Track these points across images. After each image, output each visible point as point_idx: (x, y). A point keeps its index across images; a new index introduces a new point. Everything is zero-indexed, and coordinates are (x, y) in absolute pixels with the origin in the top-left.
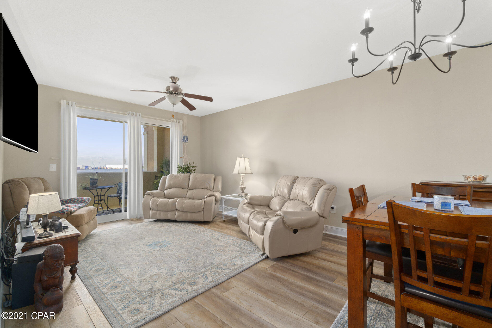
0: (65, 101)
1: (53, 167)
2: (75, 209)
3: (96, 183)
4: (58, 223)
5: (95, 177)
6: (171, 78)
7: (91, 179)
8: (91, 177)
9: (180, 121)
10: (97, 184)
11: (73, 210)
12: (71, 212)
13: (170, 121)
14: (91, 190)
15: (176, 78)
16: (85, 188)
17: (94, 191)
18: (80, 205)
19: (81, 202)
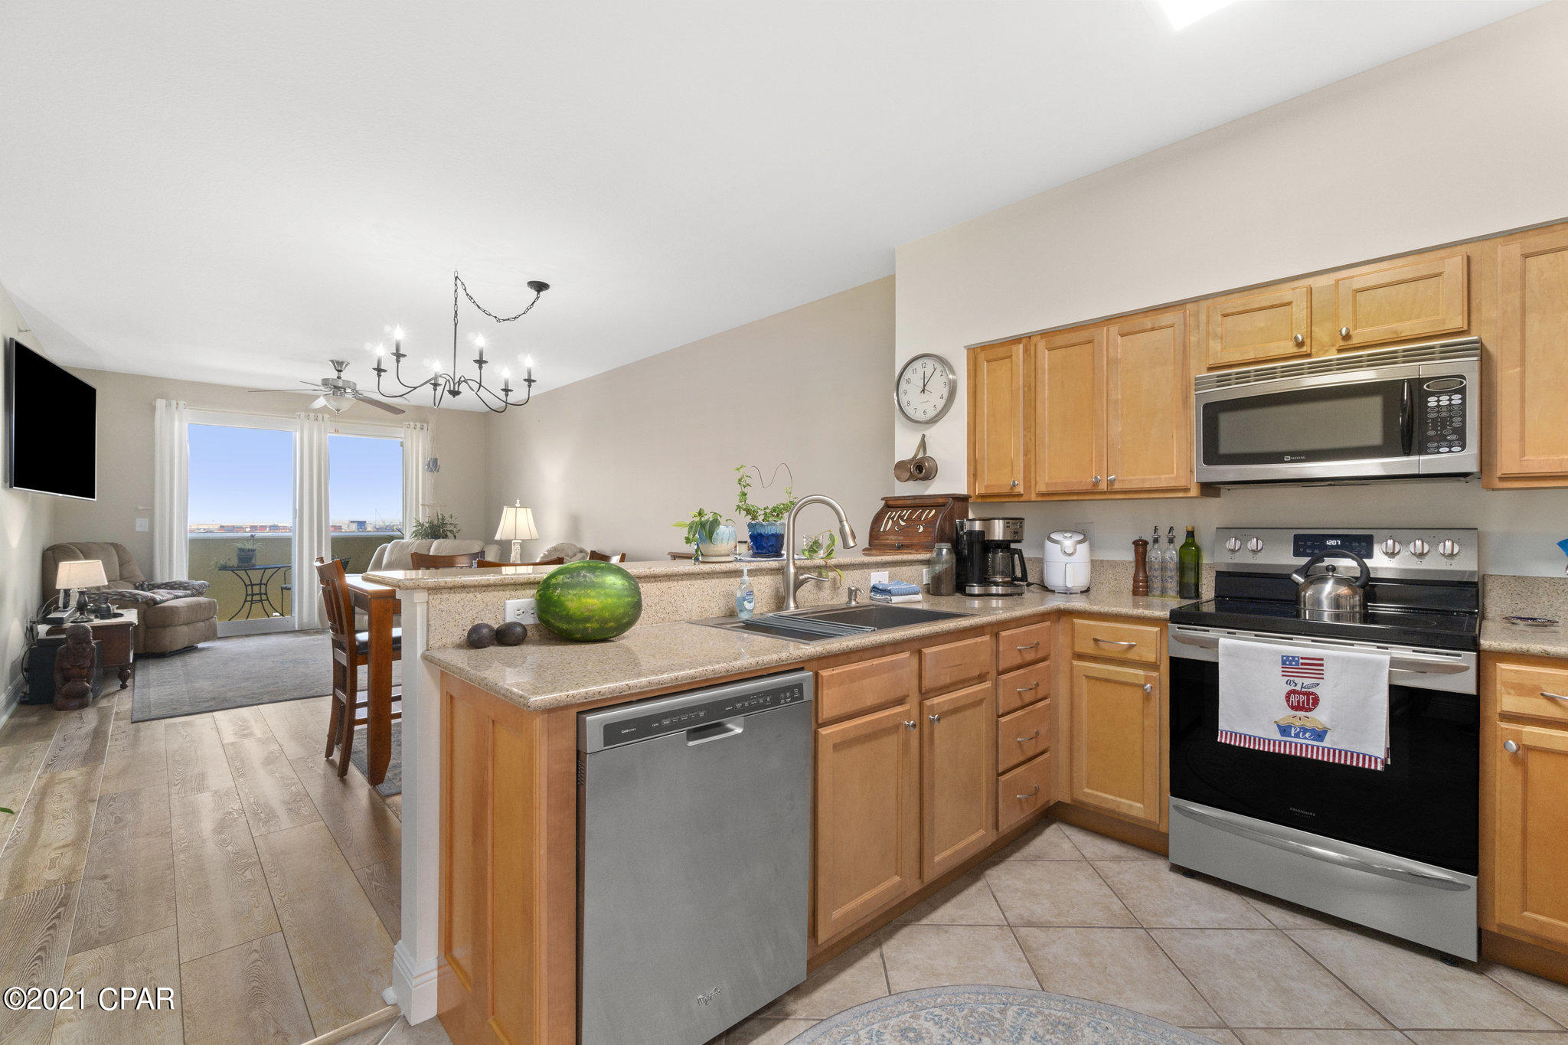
0: (164, 401)
1: (141, 525)
2: (165, 598)
3: (251, 559)
4: (104, 606)
5: (248, 546)
6: (332, 361)
7: (241, 550)
8: (240, 545)
9: (425, 425)
10: (253, 561)
11: (158, 597)
12: (155, 602)
13: (402, 427)
14: (238, 572)
15: (342, 363)
16: (224, 568)
17: (242, 573)
18: (180, 593)
19: (185, 588)
